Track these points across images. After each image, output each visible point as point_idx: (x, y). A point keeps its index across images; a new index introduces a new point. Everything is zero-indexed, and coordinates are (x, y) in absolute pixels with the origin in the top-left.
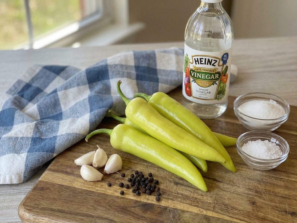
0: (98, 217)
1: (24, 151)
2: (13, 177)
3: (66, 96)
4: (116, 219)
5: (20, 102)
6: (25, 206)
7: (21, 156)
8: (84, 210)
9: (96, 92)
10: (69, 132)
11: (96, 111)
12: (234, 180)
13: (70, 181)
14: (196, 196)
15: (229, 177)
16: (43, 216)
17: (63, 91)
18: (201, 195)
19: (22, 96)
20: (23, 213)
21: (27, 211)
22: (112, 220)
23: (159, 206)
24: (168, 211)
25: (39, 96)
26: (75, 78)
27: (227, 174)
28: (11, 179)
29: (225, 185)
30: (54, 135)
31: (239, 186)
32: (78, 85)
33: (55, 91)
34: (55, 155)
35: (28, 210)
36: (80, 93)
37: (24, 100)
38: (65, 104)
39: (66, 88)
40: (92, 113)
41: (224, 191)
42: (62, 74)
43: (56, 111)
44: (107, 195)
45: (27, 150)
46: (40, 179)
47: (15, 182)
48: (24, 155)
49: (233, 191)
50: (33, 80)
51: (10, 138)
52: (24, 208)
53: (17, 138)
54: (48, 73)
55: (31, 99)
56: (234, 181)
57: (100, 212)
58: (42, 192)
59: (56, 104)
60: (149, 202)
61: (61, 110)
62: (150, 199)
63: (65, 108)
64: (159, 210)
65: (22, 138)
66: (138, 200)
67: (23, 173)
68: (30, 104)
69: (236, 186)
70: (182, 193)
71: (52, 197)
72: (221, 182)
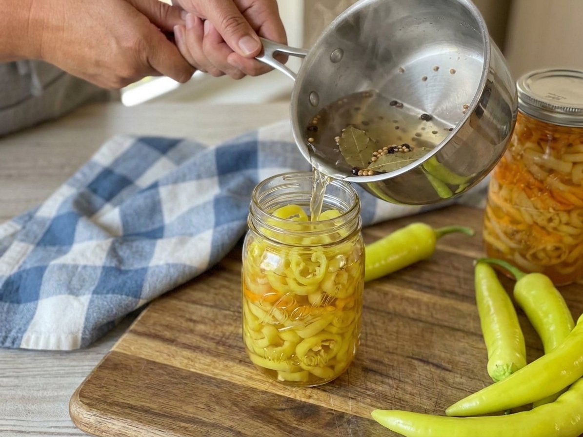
0: (214, 426)
1: (87, 292)
2: (63, 337)
3: (174, 196)
4: (247, 431)
5: (89, 202)
6: (83, 397)
7: (79, 301)
8: (189, 410)
9: (229, 190)
10: (171, 261)
11: (225, 226)
12: (475, 368)
13: (169, 355)
14: (401, 396)
15: (466, 363)
16: (113, 417)
17: (170, 187)
18: (410, 394)
19: (95, 191)
20: (78, 410)
21: (85, 407)
22: (239, 433)
23: (329, 411)
24: (345, 420)
25: (124, 193)
26: (195, 164)
27: (463, 356)
28: (59, 341)
29: (457, 377)
30: (143, 264)
31: (483, 382)
32: (199, 177)
33: (155, 186)
34: (141, 302)
35: (87, 404)
36: (200, 191)
37: (97, 200)
38: (171, 210)
39: (177, 180)
40: (219, 229)
41: (453, 389)
42: (171, 153)
43: (153, 223)
44: (234, 385)
45: (92, 288)
46: (114, 348)
47: (66, 346)
48: (85, 298)
49: (471, 390)
50: (117, 162)
51: (63, 267)
52: (80, 401)
53: (76, 267)
54: (146, 149)
55: (109, 197)
56: (475, 370)
57: (218, 416)
58: (115, 373)
59: (155, 208)
60: (311, 401)
61: (162, 221)
62: (315, 397)
63: (169, 217)
64: (328, 418)
65: (85, 267)
66: (290, 397)
67: (81, 332)
68: (107, 207)
69: (479, 380)
70: (374, 387)
71: (133, 383)
72: (450, 371)
